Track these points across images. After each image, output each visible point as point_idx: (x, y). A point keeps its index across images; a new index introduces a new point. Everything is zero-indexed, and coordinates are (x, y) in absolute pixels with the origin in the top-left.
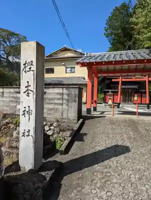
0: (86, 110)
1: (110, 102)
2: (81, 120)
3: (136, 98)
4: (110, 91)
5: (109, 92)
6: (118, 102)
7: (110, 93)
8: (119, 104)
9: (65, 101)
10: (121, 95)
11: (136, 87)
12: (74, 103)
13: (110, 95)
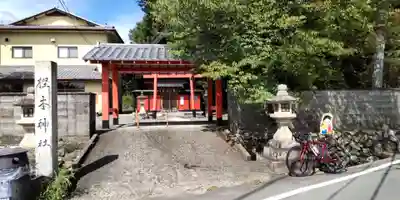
0: (101, 123)
1: (143, 110)
2: (95, 135)
3: (182, 101)
4: (142, 91)
5: (139, 94)
6: (154, 109)
7: (142, 96)
8: (155, 112)
9: (70, 112)
10: (157, 98)
11: (181, 85)
12: (83, 115)
13: (141, 99)
